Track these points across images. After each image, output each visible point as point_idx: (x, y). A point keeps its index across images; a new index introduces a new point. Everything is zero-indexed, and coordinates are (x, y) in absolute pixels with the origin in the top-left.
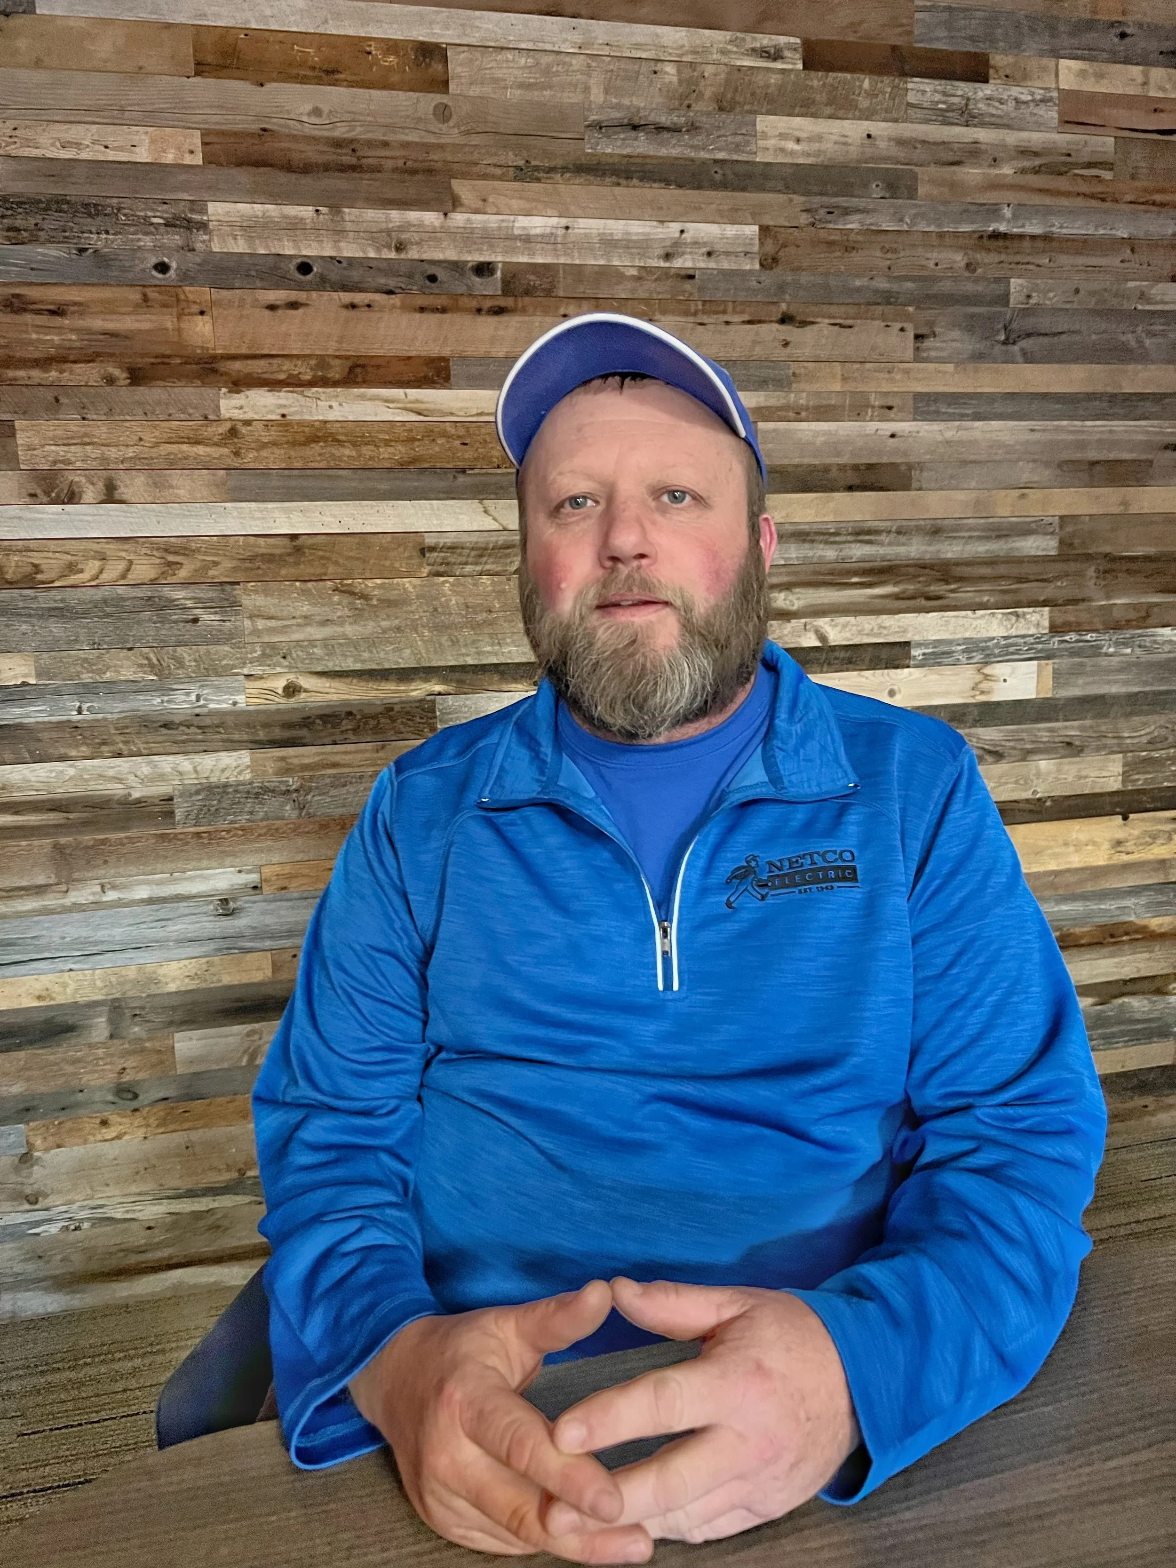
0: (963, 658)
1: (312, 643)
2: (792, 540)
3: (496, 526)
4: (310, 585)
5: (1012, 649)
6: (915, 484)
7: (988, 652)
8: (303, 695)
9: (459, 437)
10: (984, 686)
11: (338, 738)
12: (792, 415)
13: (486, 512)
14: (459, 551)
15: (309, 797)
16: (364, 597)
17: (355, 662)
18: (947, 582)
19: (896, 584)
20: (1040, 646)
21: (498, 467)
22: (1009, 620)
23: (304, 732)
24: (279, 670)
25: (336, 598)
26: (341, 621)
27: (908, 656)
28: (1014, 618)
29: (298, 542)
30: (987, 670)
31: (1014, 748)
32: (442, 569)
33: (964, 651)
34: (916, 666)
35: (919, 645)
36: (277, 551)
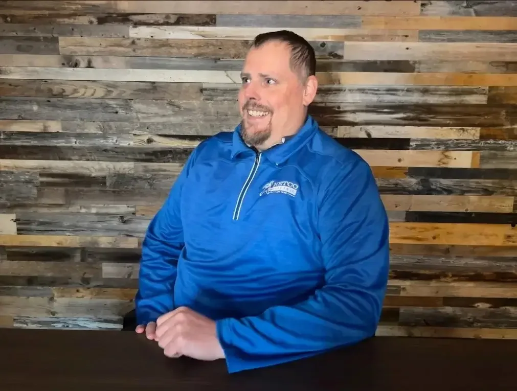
0: (435, 148)
1: (158, 124)
2: (357, 91)
3: (230, 81)
4: (159, 101)
5: (460, 145)
6: (416, 70)
7: (448, 146)
8: (154, 143)
9: (218, 46)
10: (445, 160)
11: (165, 160)
12: (360, 38)
13: (227, 76)
14: (216, 91)
15: (154, 182)
16: (179, 107)
17: (174, 131)
18: (430, 114)
19: (404, 113)
20: (474, 145)
21: (233, 58)
22: (459, 132)
23: (153, 157)
24: (145, 133)
25: (168, 107)
26: (169, 116)
27: (409, 145)
28: (462, 131)
29: (155, 85)
30: (447, 154)
31: (458, 189)
32: (209, 97)
33: (436, 145)
34: (412, 149)
35: (414, 140)
36: (147, 88)
